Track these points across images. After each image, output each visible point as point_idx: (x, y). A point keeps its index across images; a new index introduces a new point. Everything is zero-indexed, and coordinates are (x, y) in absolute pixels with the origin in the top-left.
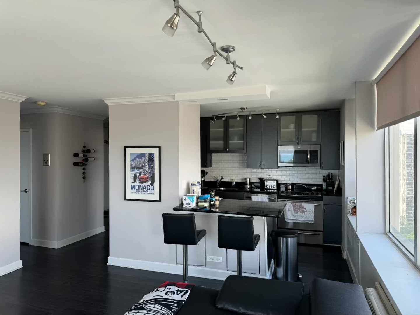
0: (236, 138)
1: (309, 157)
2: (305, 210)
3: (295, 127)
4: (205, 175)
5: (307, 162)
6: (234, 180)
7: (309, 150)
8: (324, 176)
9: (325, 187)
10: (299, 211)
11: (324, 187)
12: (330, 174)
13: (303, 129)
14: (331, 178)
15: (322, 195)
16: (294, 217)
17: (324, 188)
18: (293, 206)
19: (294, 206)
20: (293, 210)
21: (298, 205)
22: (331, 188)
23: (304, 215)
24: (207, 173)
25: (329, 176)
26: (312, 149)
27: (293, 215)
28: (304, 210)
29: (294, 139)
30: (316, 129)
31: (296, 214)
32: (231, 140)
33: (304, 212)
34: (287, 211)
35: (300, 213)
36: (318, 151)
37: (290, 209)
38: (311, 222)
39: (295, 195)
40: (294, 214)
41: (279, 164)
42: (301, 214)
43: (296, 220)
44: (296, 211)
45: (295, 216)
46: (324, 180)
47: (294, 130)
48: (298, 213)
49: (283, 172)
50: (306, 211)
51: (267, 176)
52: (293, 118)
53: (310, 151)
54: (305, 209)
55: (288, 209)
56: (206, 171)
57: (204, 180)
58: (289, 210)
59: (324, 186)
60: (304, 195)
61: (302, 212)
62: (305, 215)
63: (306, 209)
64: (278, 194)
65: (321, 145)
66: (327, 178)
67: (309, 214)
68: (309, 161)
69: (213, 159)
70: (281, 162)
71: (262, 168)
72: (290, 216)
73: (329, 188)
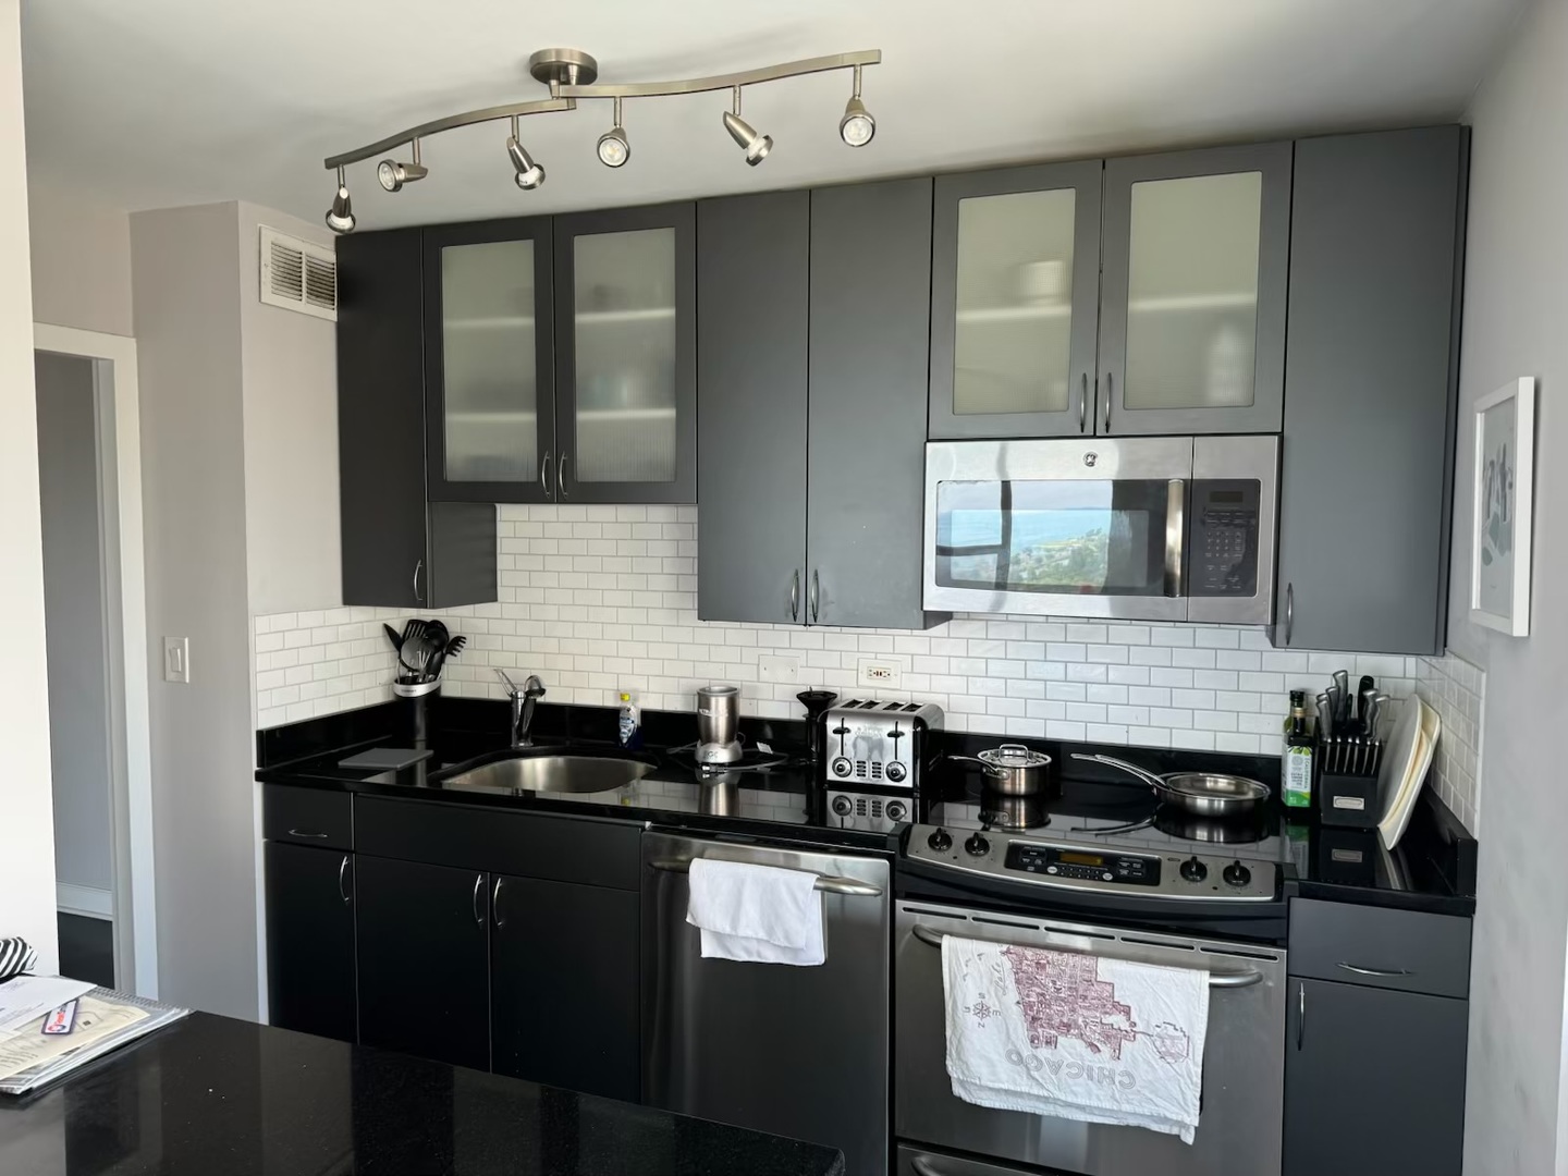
0: (627, 388)
1: (1174, 535)
2: (1125, 1026)
3: (1073, 293)
4: (442, 660)
5: (1160, 583)
6: (635, 700)
7: (1176, 474)
8: (1298, 697)
9: (1305, 789)
10: (1068, 1026)
11: (1290, 784)
12: (1354, 690)
13: (1139, 305)
14: (1355, 713)
15: (1279, 896)
16: (1021, 1069)
17: (1296, 794)
18: (1018, 982)
19: (1023, 980)
20: (1016, 1015)
21: (1059, 976)
22: (1357, 804)
23: (1109, 1065)
24: (459, 640)
25: (1339, 699)
26: (1202, 473)
27: (1021, 1060)
28: (1118, 1020)
29: (1059, 389)
30: (1246, 298)
31: (1044, 1052)
32: (591, 405)
33: (1114, 1038)
34: (972, 1020)
35: (1080, 1045)
36: (1255, 485)
37: (991, 1002)
38: (1175, 1131)
39: (1042, 870)
40: (1026, 1050)
41: (936, 598)
42: (1087, 1052)
43: (1038, 1097)
44: (1046, 1022)
45: (1033, 1065)
46: (1298, 733)
47: (1064, 310)
48: (1061, 1039)
49: (979, 649)
50: (1131, 1035)
51: (864, 680)
52: (1056, 209)
53: (1190, 487)
54: (1127, 1011)
55: (972, 1000)
56: (454, 630)
57: (433, 696)
58: (983, 1010)
59: (1297, 778)
60: (1117, 879)
61: (1095, 1038)
62: (1119, 1067)
63: (1134, 1016)
64: (904, 854)
65: (1281, 435)
66: (1318, 711)
67: (1154, 1058)
68: (1178, 572)
69: (504, 546)
70: (944, 580)
71: (811, 619)
72: (991, 1064)
73: (1341, 802)
